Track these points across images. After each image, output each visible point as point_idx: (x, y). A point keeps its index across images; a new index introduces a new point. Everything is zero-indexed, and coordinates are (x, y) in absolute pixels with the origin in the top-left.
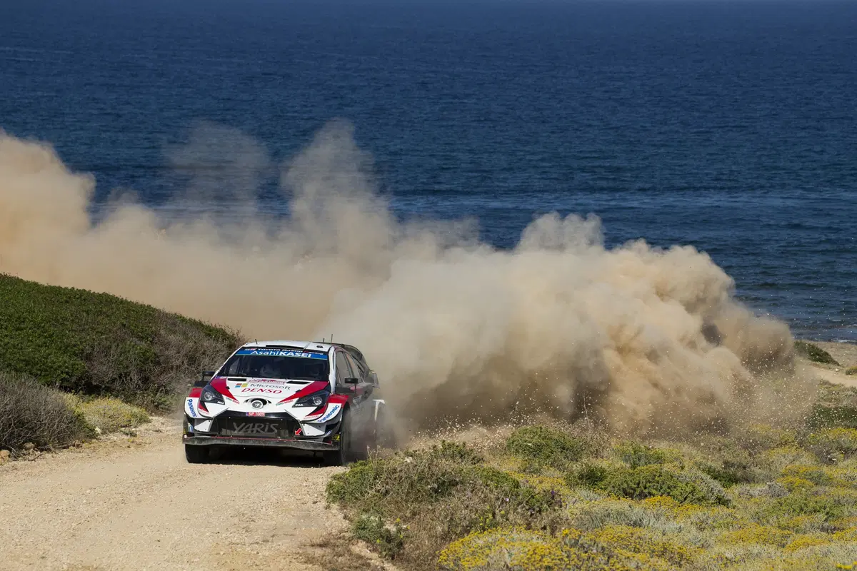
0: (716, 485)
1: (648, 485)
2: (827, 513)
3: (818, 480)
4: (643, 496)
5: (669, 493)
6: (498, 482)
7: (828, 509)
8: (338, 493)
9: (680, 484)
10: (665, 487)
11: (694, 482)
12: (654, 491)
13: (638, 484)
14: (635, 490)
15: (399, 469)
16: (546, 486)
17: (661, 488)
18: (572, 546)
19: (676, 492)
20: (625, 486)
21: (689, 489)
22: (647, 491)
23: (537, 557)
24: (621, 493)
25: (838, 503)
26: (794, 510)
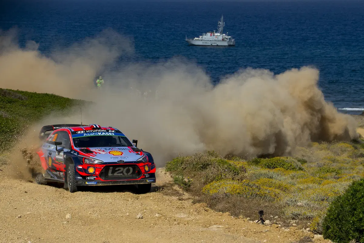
0: (299, 163)
1: (276, 164)
2: (337, 172)
3: (334, 161)
4: (274, 168)
5: (283, 167)
6: (223, 164)
7: (337, 171)
8: (169, 168)
9: (286, 164)
10: (281, 164)
11: (291, 163)
12: (277, 166)
13: (272, 164)
14: (271, 166)
15: (189, 160)
16: (240, 165)
17: (280, 165)
18: (246, 186)
19: (285, 166)
20: (268, 164)
21: (289, 165)
22: (275, 166)
23: (235, 190)
24: (267, 167)
25: (340, 169)
26: (325, 172)
